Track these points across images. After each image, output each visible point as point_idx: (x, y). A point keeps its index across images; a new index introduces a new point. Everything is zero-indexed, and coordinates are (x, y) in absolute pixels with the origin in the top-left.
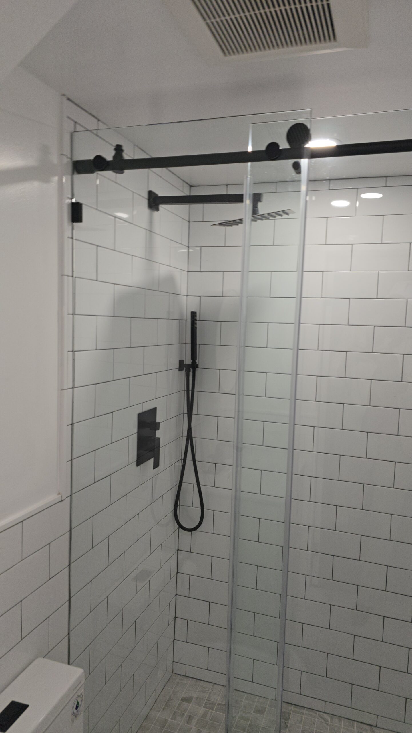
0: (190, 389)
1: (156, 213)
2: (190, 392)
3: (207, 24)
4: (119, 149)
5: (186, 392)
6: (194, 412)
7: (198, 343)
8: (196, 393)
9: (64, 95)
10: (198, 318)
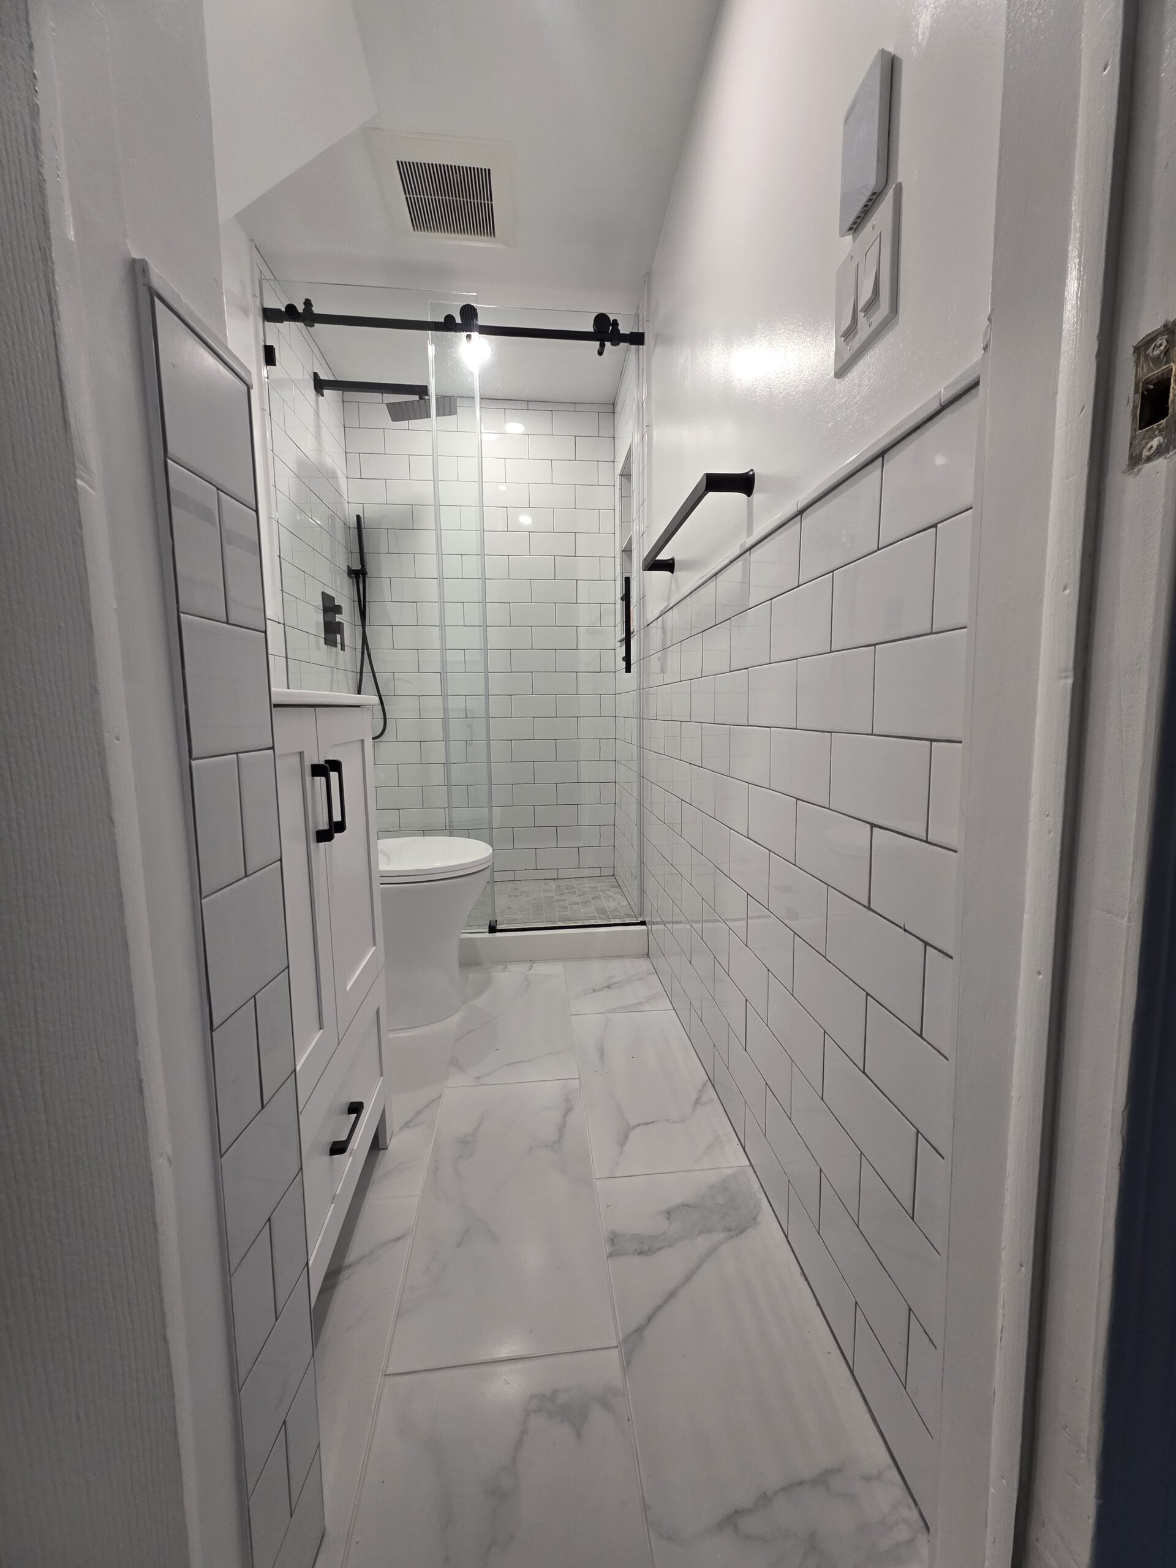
0: (362, 600)
1: (320, 398)
2: (362, 603)
3: (407, 198)
4: (308, 303)
5: (357, 604)
6: (367, 623)
7: (365, 551)
8: (367, 603)
9: (252, 240)
10: (363, 526)
